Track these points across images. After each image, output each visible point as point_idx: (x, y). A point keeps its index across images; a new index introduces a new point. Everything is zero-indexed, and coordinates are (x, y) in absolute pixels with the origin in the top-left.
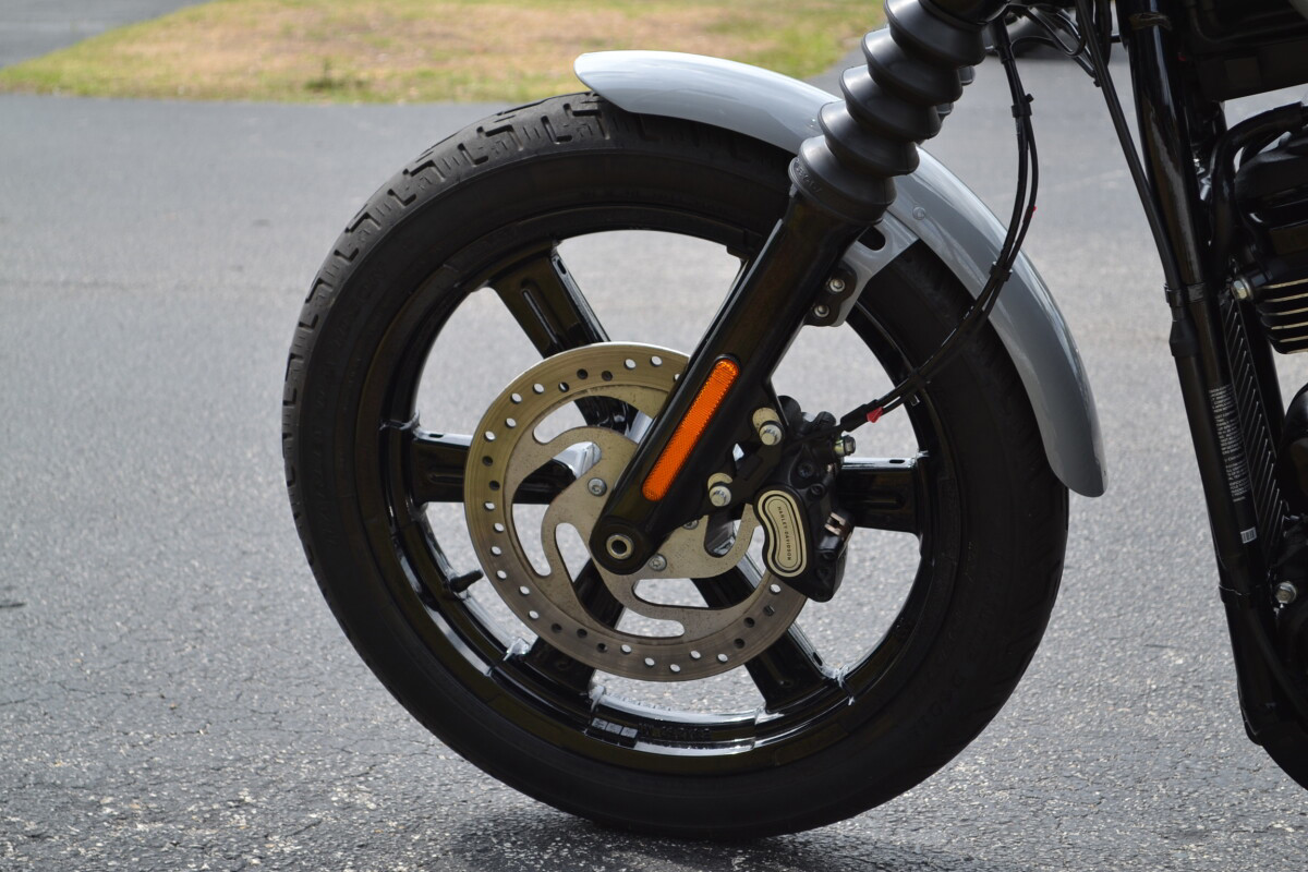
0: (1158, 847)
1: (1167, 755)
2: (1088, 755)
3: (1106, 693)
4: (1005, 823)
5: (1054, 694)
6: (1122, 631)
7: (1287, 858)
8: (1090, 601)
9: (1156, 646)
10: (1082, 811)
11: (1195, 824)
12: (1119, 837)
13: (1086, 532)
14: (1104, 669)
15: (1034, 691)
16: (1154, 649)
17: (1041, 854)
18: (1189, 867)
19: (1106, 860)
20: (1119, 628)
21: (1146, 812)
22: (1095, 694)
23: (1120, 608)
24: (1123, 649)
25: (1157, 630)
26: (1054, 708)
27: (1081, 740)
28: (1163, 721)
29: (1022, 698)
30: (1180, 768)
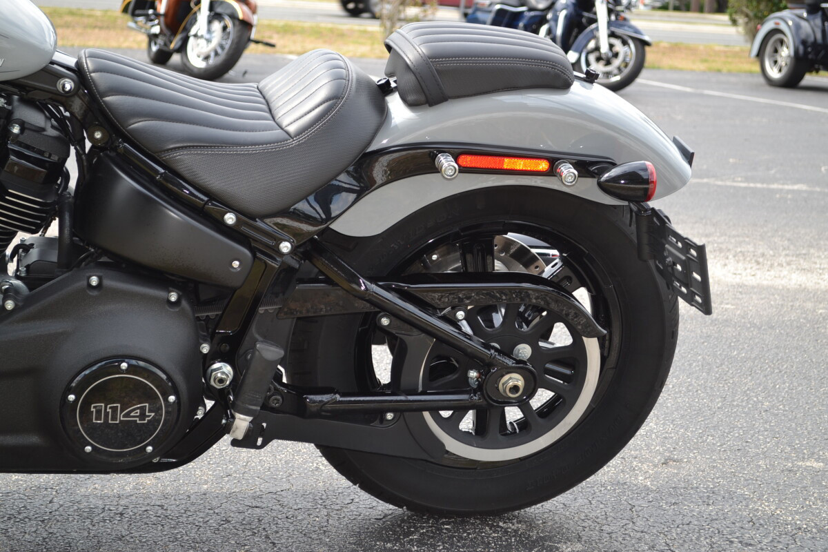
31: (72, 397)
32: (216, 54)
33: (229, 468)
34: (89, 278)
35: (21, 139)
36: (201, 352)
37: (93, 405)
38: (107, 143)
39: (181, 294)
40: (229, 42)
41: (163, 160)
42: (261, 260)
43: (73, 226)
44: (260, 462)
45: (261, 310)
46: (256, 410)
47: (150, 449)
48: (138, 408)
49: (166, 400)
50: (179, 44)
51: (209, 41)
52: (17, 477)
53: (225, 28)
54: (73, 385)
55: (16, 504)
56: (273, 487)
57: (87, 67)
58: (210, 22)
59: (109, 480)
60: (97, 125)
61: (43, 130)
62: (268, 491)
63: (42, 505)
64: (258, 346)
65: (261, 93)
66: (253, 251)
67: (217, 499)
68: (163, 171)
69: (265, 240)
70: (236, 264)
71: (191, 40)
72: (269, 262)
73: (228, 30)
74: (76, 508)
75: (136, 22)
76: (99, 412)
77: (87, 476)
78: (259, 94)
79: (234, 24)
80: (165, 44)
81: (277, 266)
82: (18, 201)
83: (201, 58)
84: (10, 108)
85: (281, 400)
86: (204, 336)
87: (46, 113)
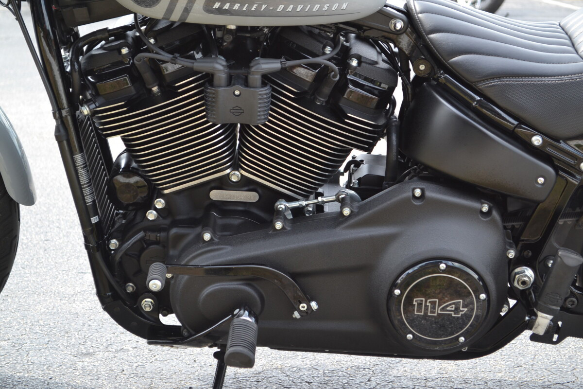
0: (71, 361)
1: (81, 320)
2: (46, 323)
3: (57, 295)
4: (3, 356)
5: (33, 297)
6: (68, 267)
7: (128, 361)
8: (56, 255)
9: (82, 273)
10: (39, 348)
11: (89, 350)
12: (54, 358)
13: (57, 224)
14: (58, 284)
15: (25, 296)
16: (81, 274)
17: (18, 368)
18: (84, 368)
19: (47, 368)
20: (67, 266)
21: (68, 346)
22: (52, 295)
23: (69, 257)
24: (68, 275)
25: (84, 266)
26: (33, 303)
27: (43, 316)
28: (81, 305)
29: (19, 299)
30: (86, 325)
31: (397, 292)
33: (519, 359)
34: (413, 190)
35: (359, 71)
36: (508, 257)
37: (415, 299)
38: (429, 74)
39: (491, 205)
41: (479, 89)
42: (563, 177)
43: (399, 145)
44: (546, 356)
45: (561, 222)
46: (556, 310)
47: (462, 339)
48: (453, 303)
49: (478, 297)
52: (339, 358)
54: (399, 281)
55: (341, 380)
56: (560, 378)
57: (415, 9)
59: (416, 365)
60: (422, 59)
61: (376, 63)
62: (556, 381)
63: (362, 382)
64: (560, 253)
65: (563, 29)
66: (556, 169)
67: (510, 386)
68: (479, 98)
69: (568, 159)
70: (541, 180)
72: (570, 179)
74: (390, 386)
76: (420, 305)
77: (398, 359)
78: (562, 31)
81: (577, 183)
82: (355, 124)
84: (348, 44)
85: (576, 302)
86: (510, 243)
87: (377, 48)
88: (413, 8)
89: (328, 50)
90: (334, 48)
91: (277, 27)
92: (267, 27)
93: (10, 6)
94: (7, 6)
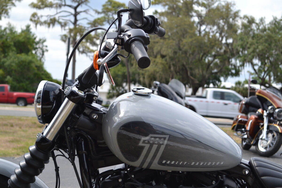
32: (270, 146)
40: (275, 142)
50: (255, 142)
51: (267, 141)
53: (273, 136)
58: (267, 134)
71: (260, 141)
73: (275, 137)
75: (237, 133)
79: (277, 135)
80: (249, 142)
83: (264, 148)
87: (236, 182)
88: (253, 164)
89: (214, 182)
90: (216, 182)
91: (190, 172)
92: (186, 172)
93: (70, 159)
94: (68, 159)
